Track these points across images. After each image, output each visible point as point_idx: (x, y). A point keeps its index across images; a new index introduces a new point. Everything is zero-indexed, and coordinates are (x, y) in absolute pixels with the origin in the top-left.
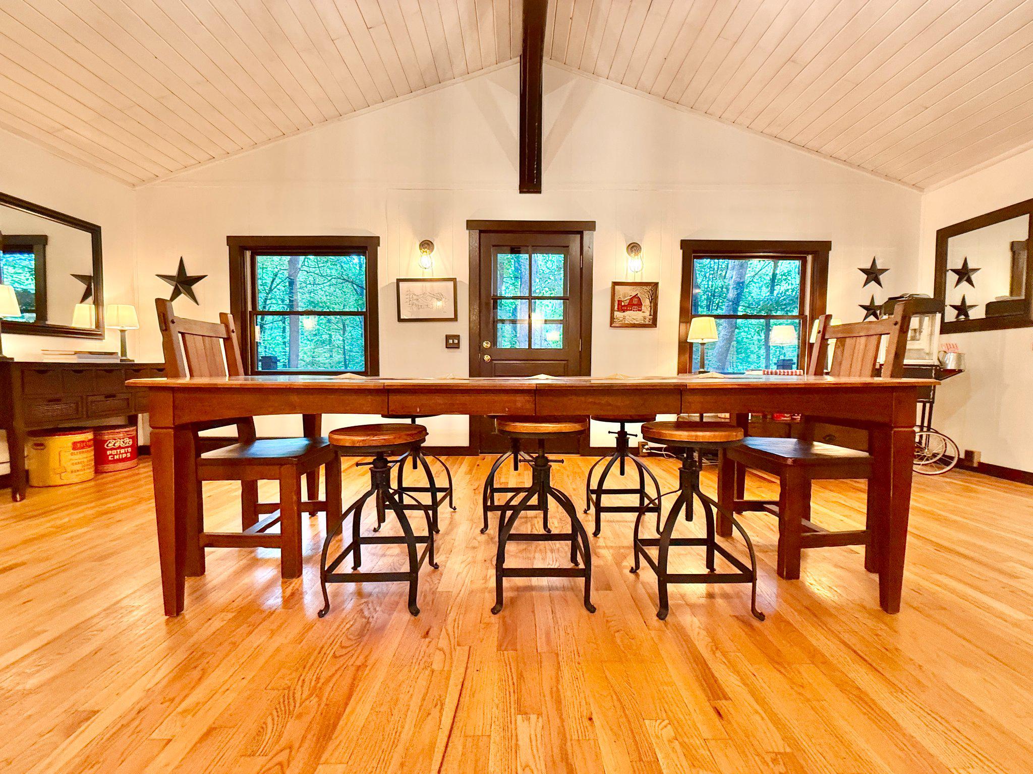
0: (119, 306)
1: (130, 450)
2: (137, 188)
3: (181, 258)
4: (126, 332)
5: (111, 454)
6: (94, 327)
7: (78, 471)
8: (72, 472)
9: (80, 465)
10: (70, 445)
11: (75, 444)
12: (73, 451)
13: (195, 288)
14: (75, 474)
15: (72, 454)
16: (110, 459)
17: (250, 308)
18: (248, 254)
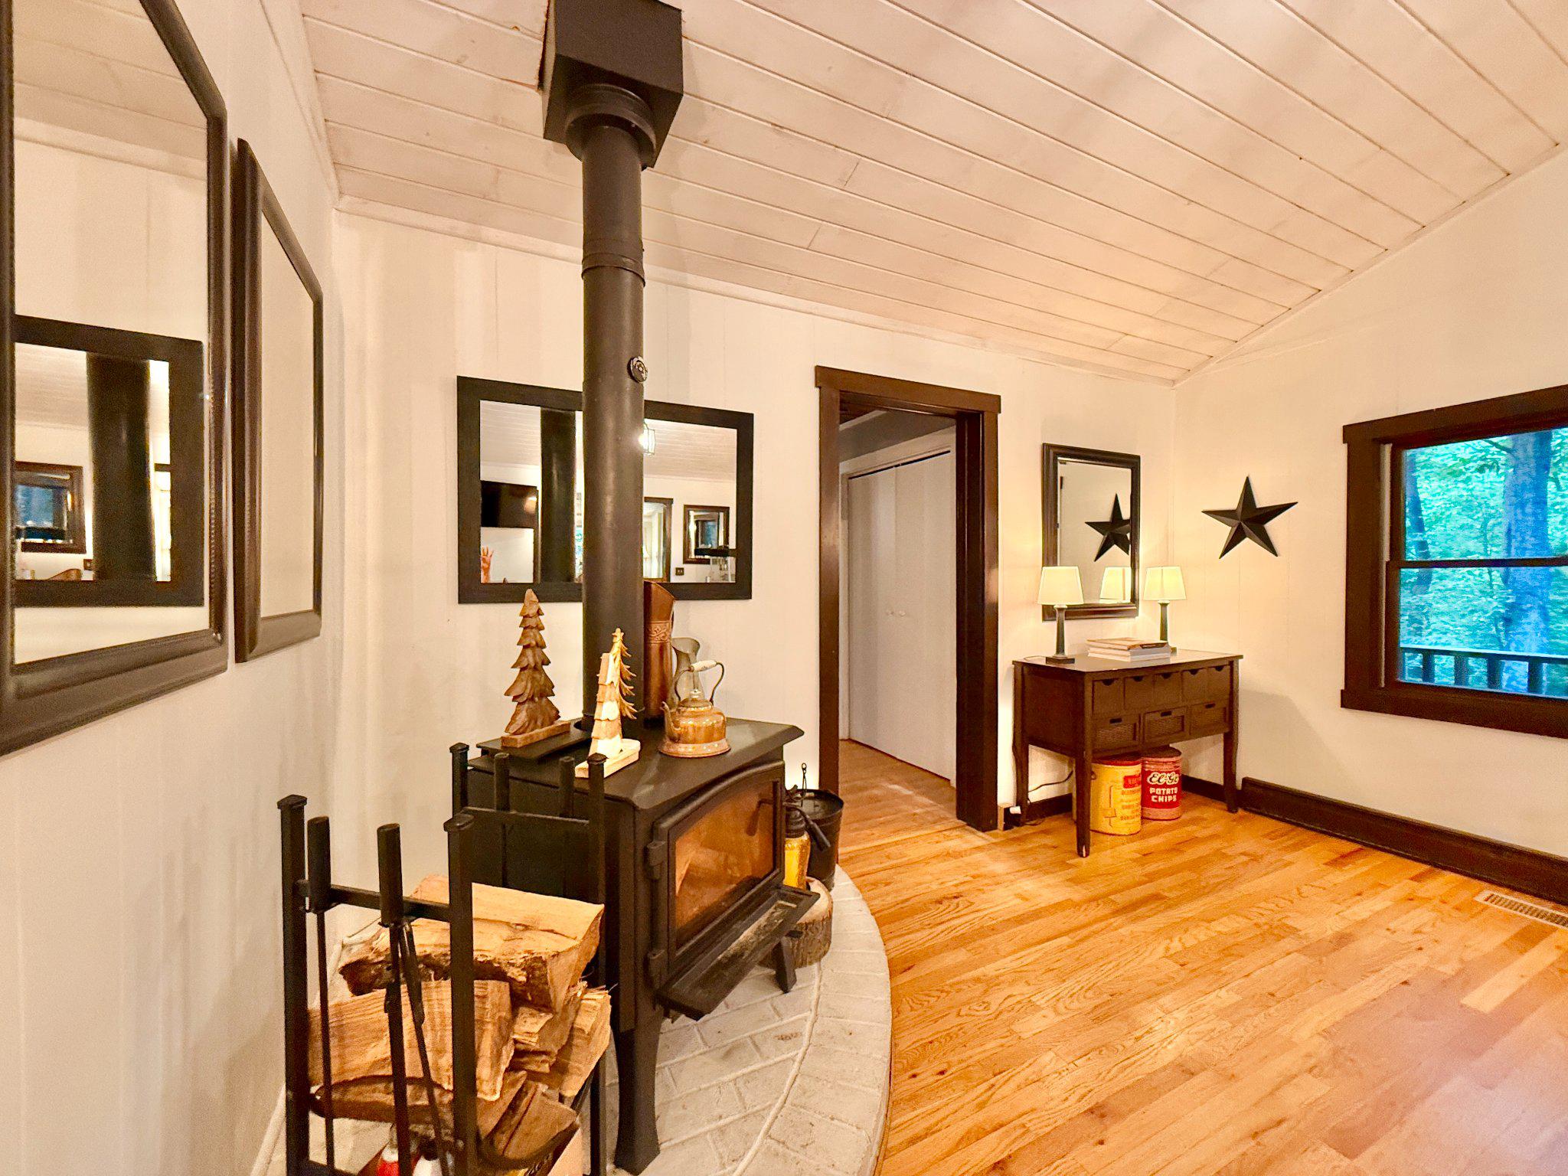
0: (1164, 568)
1: (1176, 789)
2: (1178, 385)
3: (1248, 479)
4: (1168, 607)
5: (1154, 794)
6: (1128, 600)
7: (1128, 818)
8: (1122, 818)
9: (1130, 810)
10: (1121, 779)
11: (1126, 778)
12: (1124, 789)
13: (1272, 527)
14: (1124, 822)
15: (1123, 793)
16: (1153, 800)
17: (1386, 557)
18: (1387, 449)
